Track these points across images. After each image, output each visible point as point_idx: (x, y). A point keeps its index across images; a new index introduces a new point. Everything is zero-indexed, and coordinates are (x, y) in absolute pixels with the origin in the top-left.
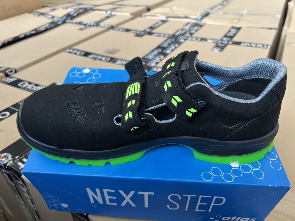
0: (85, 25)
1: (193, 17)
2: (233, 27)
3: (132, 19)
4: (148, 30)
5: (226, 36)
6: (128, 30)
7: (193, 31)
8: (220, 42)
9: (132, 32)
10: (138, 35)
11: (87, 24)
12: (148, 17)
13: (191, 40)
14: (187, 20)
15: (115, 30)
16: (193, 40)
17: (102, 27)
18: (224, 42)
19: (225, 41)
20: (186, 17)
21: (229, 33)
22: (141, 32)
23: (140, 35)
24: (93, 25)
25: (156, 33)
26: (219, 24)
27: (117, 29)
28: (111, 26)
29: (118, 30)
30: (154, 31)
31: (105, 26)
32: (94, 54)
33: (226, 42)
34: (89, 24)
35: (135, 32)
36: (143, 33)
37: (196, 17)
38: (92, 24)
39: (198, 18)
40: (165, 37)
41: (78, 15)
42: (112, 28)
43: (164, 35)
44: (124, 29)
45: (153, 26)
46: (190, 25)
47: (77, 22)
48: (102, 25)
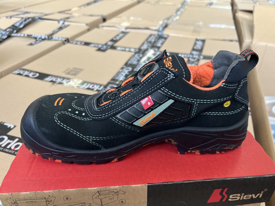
0: (36, 38)
1: (154, 28)
2: (197, 40)
3: (89, 30)
4: (110, 43)
5: (194, 49)
6: (87, 44)
7: (159, 45)
8: (191, 56)
9: (92, 45)
10: (99, 50)
11: (38, 36)
12: (105, 28)
14: (148, 32)
15: (72, 43)
18: (194, 56)
19: (196, 55)
20: (147, 29)
21: (196, 46)
22: (103, 45)
23: (102, 49)
24: (45, 37)
25: (119, 47)
26: (181, 36)
27: (75, 42)
28: (66, 39)
29: (76, 44)
30: (116, 44)
31: (60, 39)
32: (52, 76)
33: (197, 57)
35: (95, 45)
36: (105, 47)
37: (157, 28)
38: (43, 37)
39: (159, 29)
40: (131, 52)
41: (25, 26)
42: (67, 41)
43: (129, 49)
44: (83, 42)
45: (114, 38)
46: (152, 37)
47: (24, 35)
48: (55, 38)
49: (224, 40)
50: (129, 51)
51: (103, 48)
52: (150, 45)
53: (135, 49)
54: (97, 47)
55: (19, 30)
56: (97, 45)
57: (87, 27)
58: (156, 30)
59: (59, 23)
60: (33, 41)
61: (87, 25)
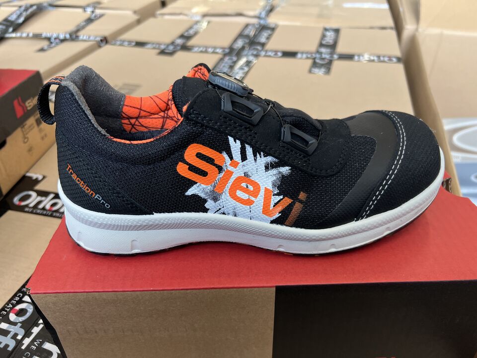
0: (49, 39)
1: (252, 13)
2: (326, 30)
3: (139, 22)
4: (180, 41)
5: (321, 45)
6: (140, 44)
7: (263, 39)
8: (318, 56)
9: (149, 46)
10: (162, 52)
11: (52, 36)
12: (167, 17)
13: (265, 56)
14: (242, 20)
15: (114, 44)
16: (269, 56)
17: (85, 41)
18: (324, 56)
19: (325, 54)
20: (240, 15)
21: (325, 40)
22: (168, 45)
23: (167, 51)
24: (65, 37)
25: (196, 47)
26: (298, 24)
27: (118, 43)
28: (103, 37)
29: (121, 45)
30: (191, 43)
31: (92, 38)
33: (327, 57)
34: (55, 35)
35: (154, 46)
36: (171, 48)
37: (256, 13)
38: (62, 37)
39: (260, 14)
40: (217, 53)
41: (27, 19)
42: (105, 42)
43: (213, 50)
44: (133, 42)
45: (185, 32)
46: (250, 27)
47: (28, 35)
48: (83, 37)
49: (372, 28)
50: (214, 52)
51: (169, 50)
52: (247, 41)
53: (223, 48)
54: (158, 49)
55: (17, 27)
56: (157, 46)
57: (135, 17)
58: (255, 17)
59: (85, 11)
60: (45, 44)
61: (135, 12)
